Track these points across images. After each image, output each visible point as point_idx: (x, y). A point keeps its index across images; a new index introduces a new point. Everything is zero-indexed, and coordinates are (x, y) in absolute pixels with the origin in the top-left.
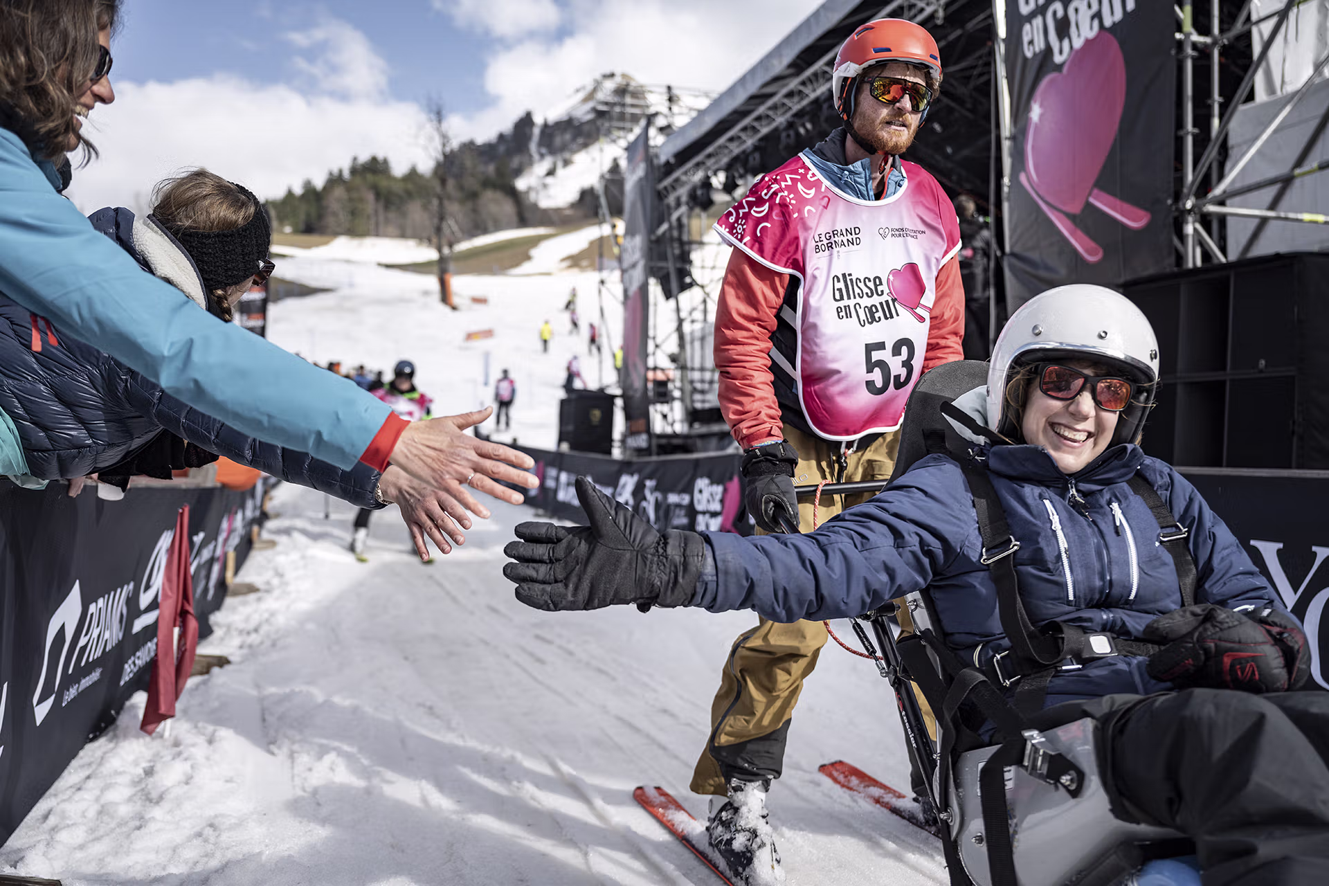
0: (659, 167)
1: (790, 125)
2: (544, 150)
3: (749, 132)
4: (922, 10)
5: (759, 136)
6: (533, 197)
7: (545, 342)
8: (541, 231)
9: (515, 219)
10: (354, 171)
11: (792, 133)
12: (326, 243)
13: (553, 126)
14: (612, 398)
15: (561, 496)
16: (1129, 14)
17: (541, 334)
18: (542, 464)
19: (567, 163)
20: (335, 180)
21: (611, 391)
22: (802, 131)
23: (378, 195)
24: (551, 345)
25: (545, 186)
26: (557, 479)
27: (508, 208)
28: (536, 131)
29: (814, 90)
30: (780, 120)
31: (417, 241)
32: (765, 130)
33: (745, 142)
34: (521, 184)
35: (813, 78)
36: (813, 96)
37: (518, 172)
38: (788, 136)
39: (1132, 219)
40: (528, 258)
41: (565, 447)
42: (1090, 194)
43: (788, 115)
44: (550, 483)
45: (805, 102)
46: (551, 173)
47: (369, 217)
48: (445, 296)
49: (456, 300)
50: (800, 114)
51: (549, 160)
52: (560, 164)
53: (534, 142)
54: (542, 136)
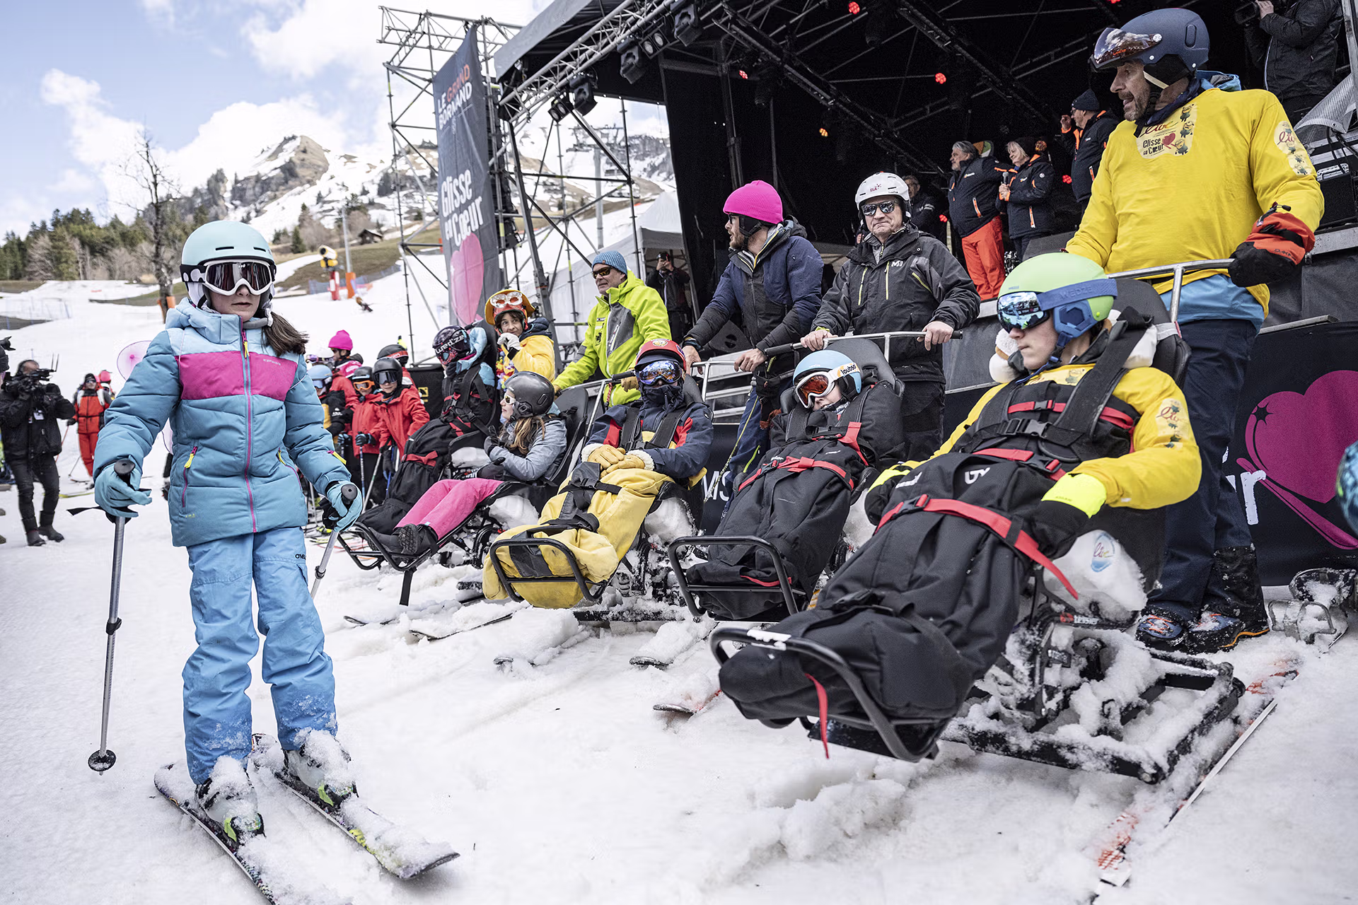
2: (237, 203)
10: (56, 223)
12: (37, 287)
13: (243, 181)
19: (259, 212)
20: (37, 233)
23: (83, 244)
28: (229, 185)
47: (76, 261)
51: (242, 212)
52: (253, 214)
53: (228, 195)
54: (234, 190)
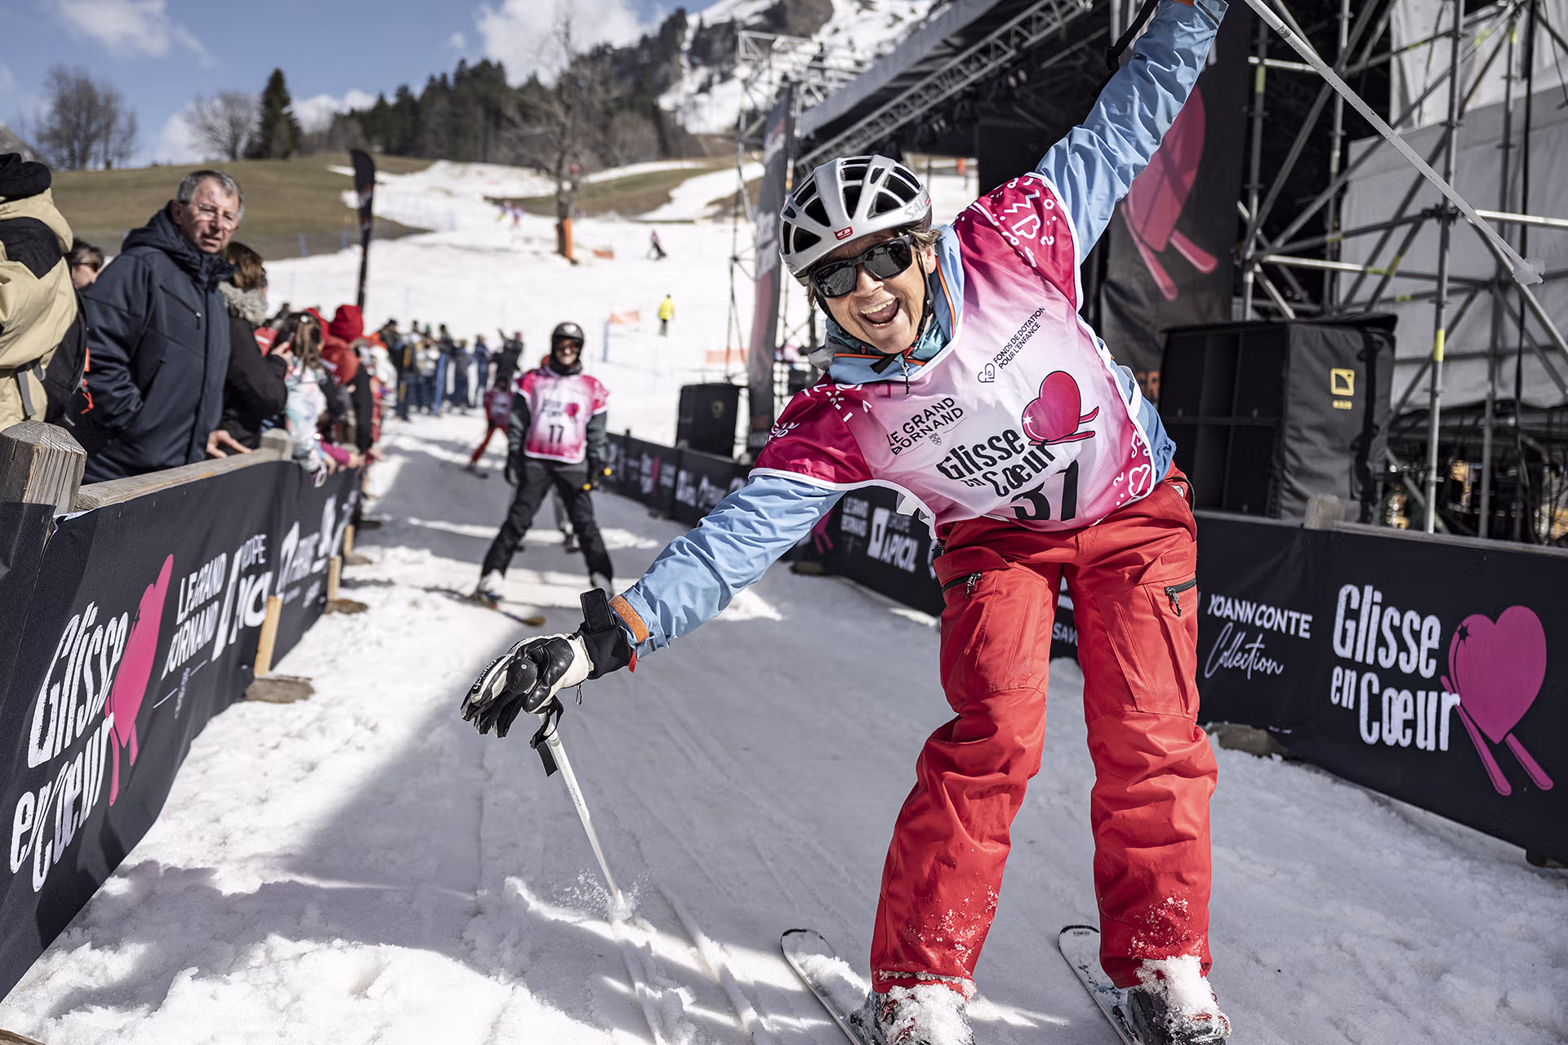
0: (799, 141)
1: (926, 118)
2: (697, 60)
3: (889, 120)
4: (1049, 25)
5: (896, 125)
6: (680, 118)
7: (665, 321)
8: (687, 165)
9: (655, 147)
10: (460, 76)
11: (926, 127)
12: (422, 168)
13: (710, 29)
14: (736, 389)
15: (680, 495)
16: (1211, 66)
17: (660, 311)
18: (657, 460)
19: (724, 77)
20: (437, 87)
21: (736, 382)
22: (936, 127)
23: (487, 110)
24: (670, 325)
25: (695, 106)
26: (676, 477)
27: (648, 132)
28: (689, 35)
29: (950, 87)
30: (918, 112)
31: (533, 170)
32: (903, 121)
33: (883, 129)
34: (666, 102)
35: (949, 74)
36: (949, 92)
37: (664, 86)
38: (923, 130)
39: (1203, 263)
40: (668, 200)
41: (683, 444)
42: (1171, 234)
43: (925, 108)
44: (667, 481)
45: (942, 98)
46: (705, 88)
47: (476, 137)
48: (563, 248)
49: (576, 253)
50: (935, 110)
51: (702, 73)
52: (716, 78)
53: (686, 46)
54: (696, 41)
